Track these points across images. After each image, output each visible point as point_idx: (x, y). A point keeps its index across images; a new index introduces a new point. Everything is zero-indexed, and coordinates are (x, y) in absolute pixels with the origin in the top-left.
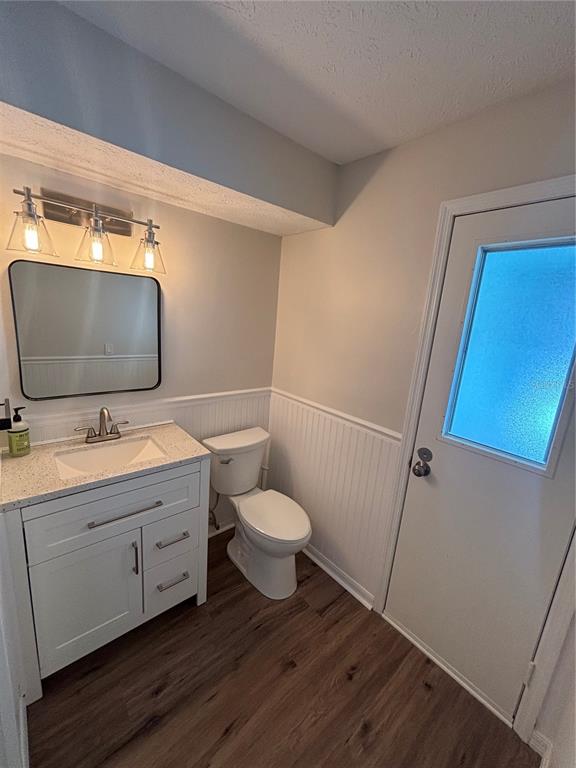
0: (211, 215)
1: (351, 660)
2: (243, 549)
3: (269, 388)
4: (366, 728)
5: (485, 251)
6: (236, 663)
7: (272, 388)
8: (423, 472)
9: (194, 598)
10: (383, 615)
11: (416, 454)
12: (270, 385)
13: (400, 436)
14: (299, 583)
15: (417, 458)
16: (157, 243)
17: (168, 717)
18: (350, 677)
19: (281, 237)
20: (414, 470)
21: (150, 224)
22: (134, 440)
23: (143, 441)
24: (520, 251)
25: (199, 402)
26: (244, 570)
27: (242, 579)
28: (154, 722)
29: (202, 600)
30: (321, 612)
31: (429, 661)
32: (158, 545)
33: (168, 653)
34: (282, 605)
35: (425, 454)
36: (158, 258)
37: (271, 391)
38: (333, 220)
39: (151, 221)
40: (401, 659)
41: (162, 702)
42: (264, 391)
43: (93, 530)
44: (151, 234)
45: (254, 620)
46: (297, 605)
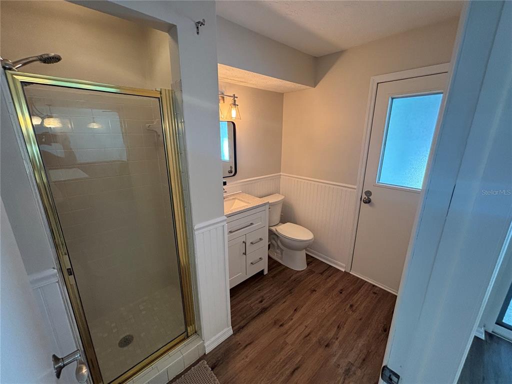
0: (255, 87)
1: (340, 287)
2: (277, 253)
3: (279, 174)
4: (351, 306)
5: (392, 99)
6: (290, 292)
7: (281, 173)
8: (367, 201)
9: (263, 271)
10: (350, 273)
11: (364, 194)
12: (280, 172)
13: (355, 187)
14: (308, 264)
15: (364, 196)
16: (237, 105)
17: (269, 308)
18: (341, 293)
19: (283, 94)
20: (363, 201)
21: (234, 96)
22: (230, 200)
23: (233, 201)
24: (408, 98)
25: (249, 182)
26: (280, 261)
27: (280, 265)
28: (264, 310)
29: (266, 272)
30: (322, 274)
31: (374, 286)
32: (252, 243)
33: (259, 290)
34: (303, 272)
35: (369, 193)
36: (238, 112)
37: (280, 175)
38: (315, 85)
39: (234, 95)
40: (362, 286)
41: (265, 304)
42: (277, 175)
43: (232, 234)
44: (235, 101)
45: (292, 278)
46: (309, 272)
